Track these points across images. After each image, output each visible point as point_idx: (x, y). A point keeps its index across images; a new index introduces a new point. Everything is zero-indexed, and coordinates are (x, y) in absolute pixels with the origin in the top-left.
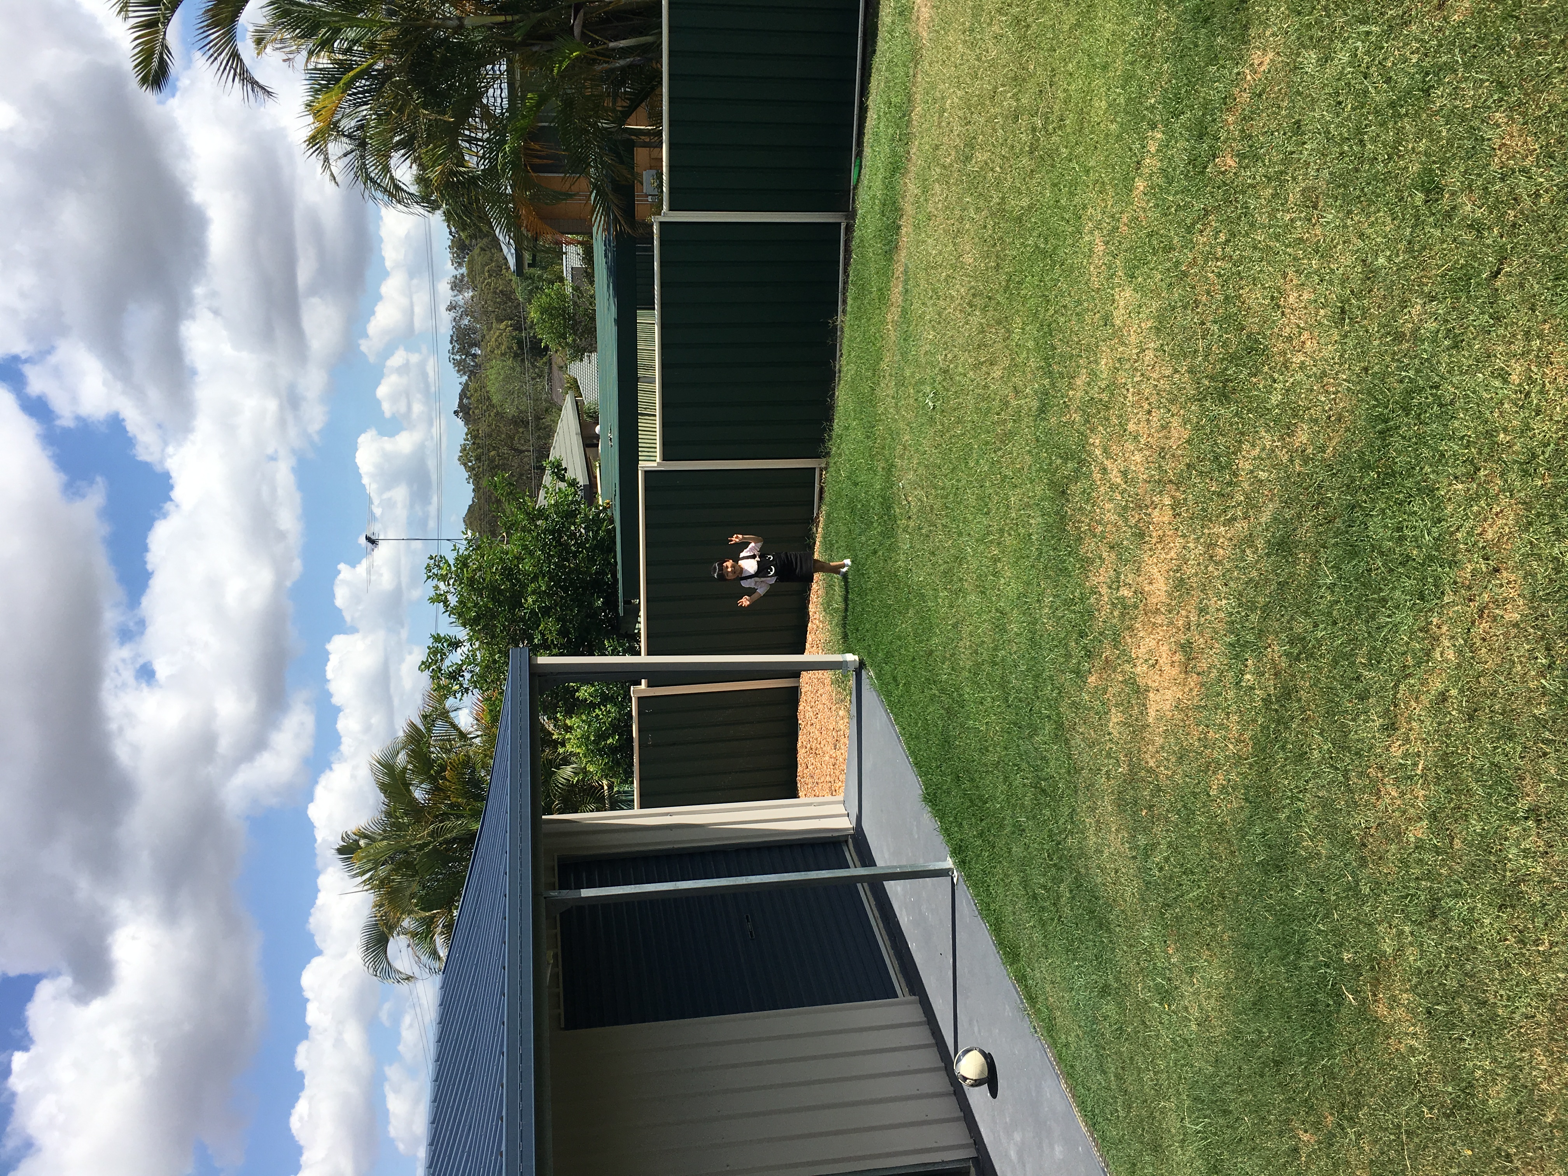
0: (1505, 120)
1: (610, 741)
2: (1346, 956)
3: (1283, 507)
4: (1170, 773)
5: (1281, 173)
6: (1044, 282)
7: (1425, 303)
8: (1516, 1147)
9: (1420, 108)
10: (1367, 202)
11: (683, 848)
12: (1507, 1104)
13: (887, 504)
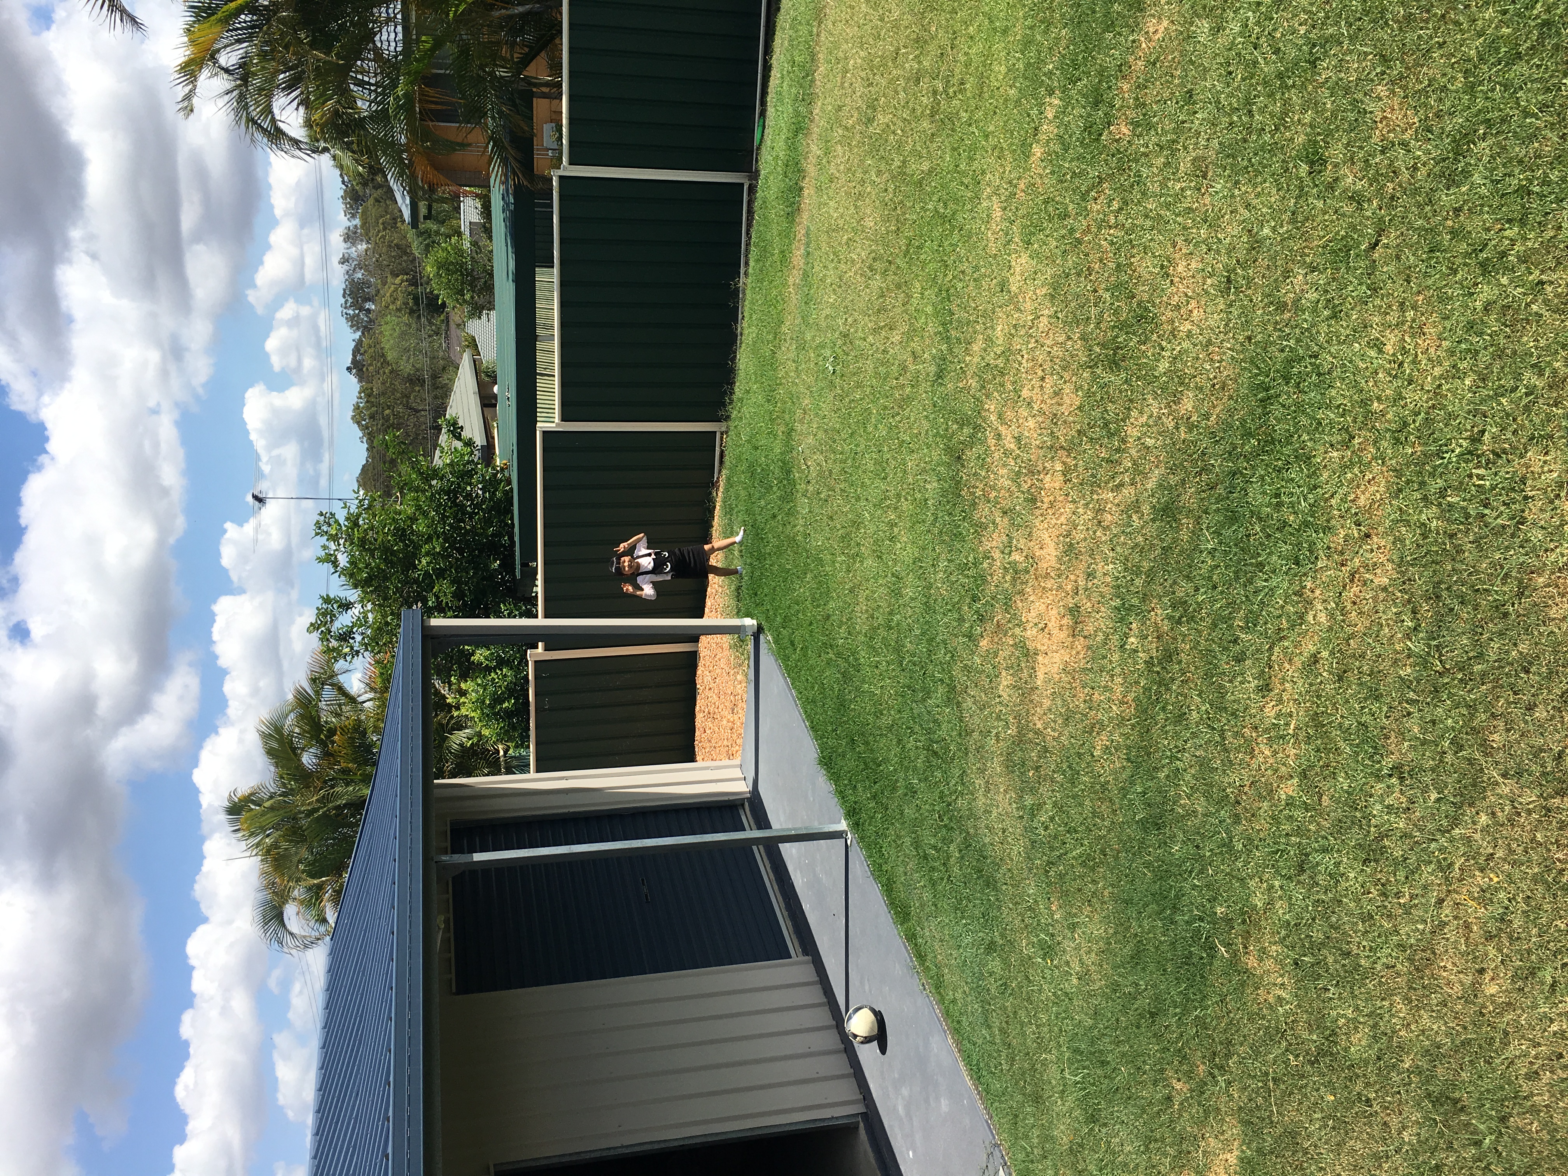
0: (1387, 93)
1: (506, 705)
2: (1219, 910)
3: (1168, 474)
4: (1056, 735)
5: (1173, 141)
6: (943, 247)
7: (1306, 274)
8: (1376, 1092)
9: (1307, 80)
10: (1254, 172)
11: (579, 813)
12: (1367, 1051)
13: (787, 469)
